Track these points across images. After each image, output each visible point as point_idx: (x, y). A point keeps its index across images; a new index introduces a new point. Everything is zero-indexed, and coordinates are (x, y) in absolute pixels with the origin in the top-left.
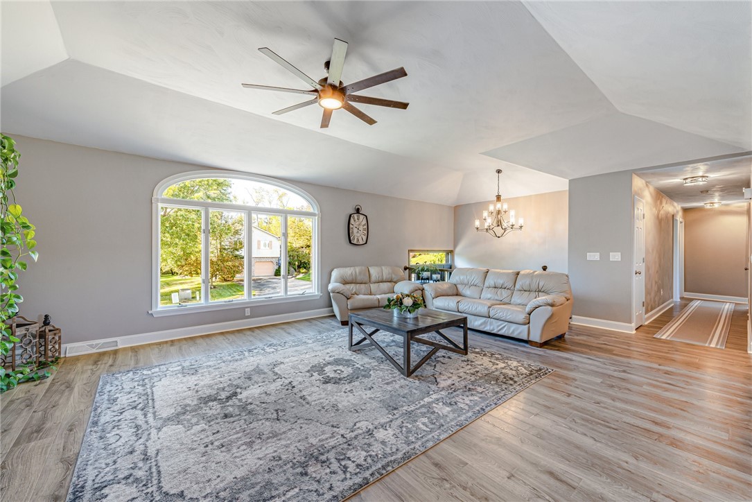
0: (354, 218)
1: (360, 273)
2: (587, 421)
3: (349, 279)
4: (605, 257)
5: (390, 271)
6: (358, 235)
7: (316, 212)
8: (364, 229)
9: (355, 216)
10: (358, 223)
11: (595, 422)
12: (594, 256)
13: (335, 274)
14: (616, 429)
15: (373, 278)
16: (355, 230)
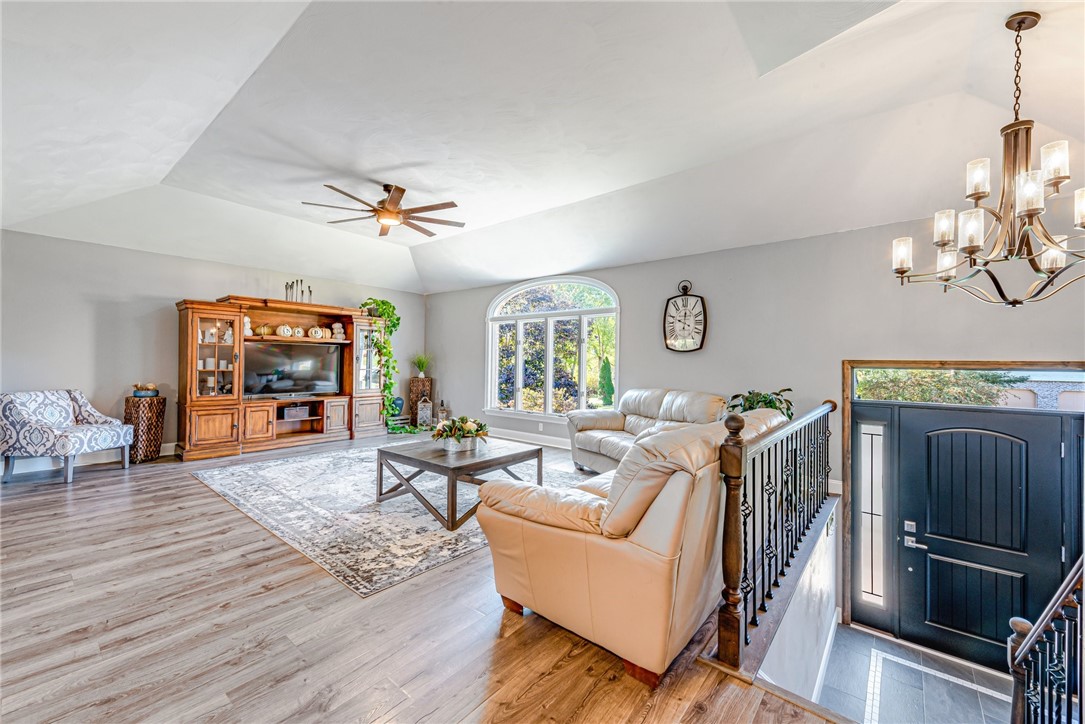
0: (675, 304)
2: (198, 584)
6: (685, 334)
7: (614, 306)
8: (697, 322)
11: (188, 590)
14: (160, 599)
16: (679, 326)
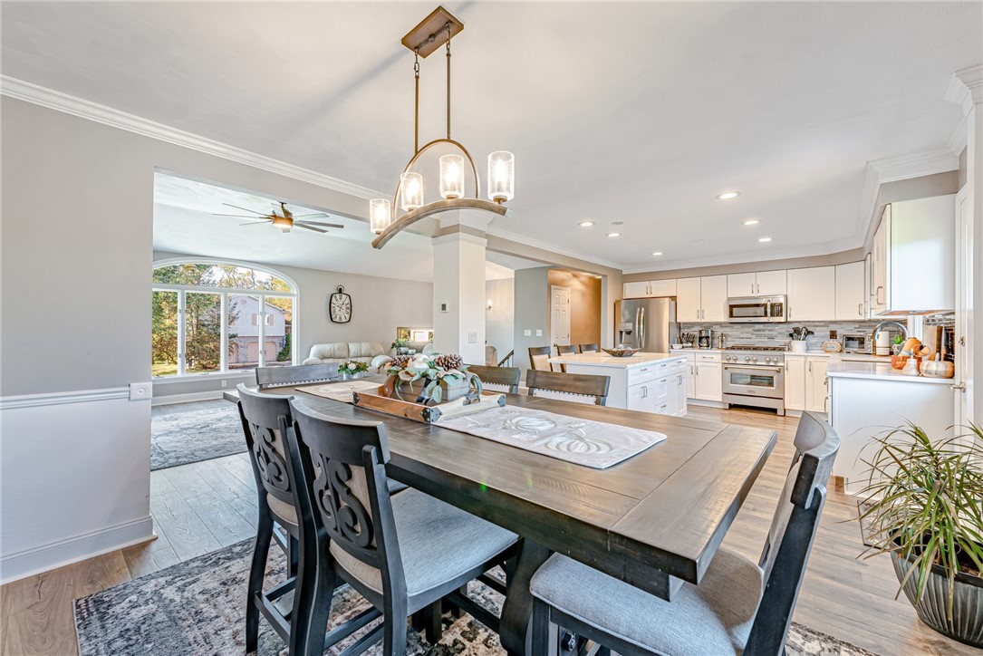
0: (336, 297)
1: (339, 349)
3: (327, 354)
4: (534, 333)
5: (369, 347)
6: (340, 314)
7: (295, 292)
8: (347, 308)
9: (338, 295)
10: (339, 302)
12: (528, 333)
13: (314, 349)
15: (352, 354)
16: (337, 309)
